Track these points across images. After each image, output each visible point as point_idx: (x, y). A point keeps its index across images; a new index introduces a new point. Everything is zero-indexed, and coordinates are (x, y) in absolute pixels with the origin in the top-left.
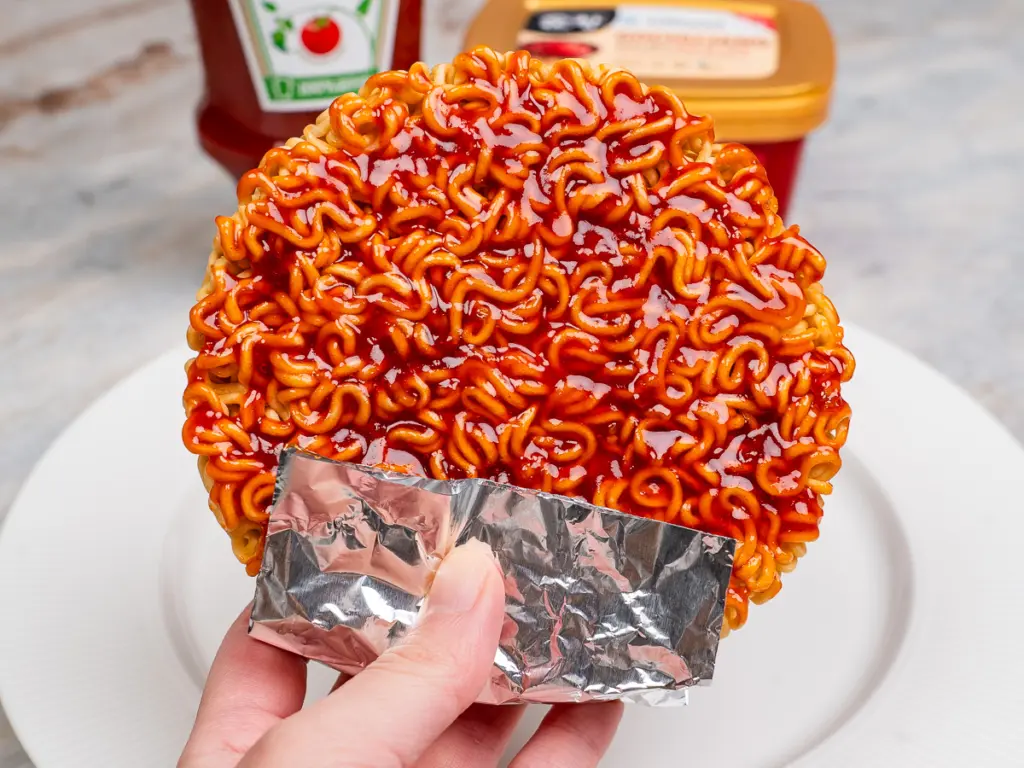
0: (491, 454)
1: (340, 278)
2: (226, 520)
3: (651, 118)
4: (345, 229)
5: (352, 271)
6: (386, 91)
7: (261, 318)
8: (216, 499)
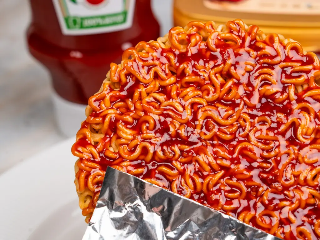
0: (199, 187)
1: (155, 99)
2: (79, 188)
3: (303, 64)
4: (163, 80)
5: (161, 97)
6: (195, 28)
7: (118, 108)
8: (78, 176)
